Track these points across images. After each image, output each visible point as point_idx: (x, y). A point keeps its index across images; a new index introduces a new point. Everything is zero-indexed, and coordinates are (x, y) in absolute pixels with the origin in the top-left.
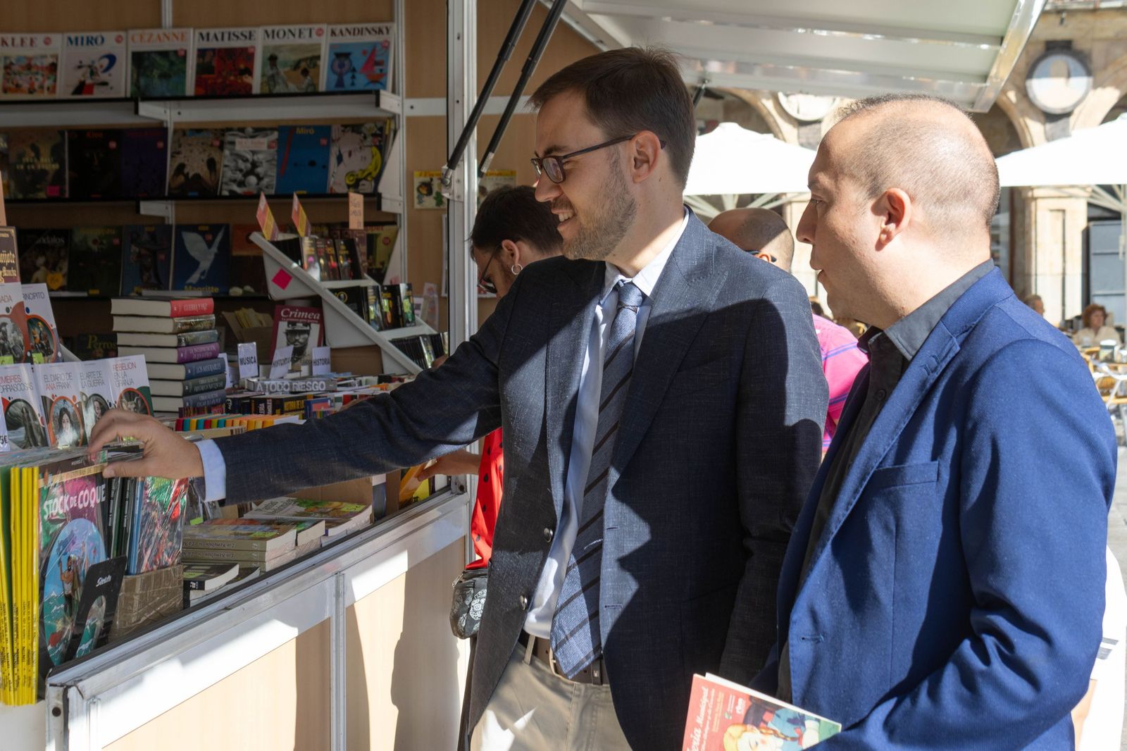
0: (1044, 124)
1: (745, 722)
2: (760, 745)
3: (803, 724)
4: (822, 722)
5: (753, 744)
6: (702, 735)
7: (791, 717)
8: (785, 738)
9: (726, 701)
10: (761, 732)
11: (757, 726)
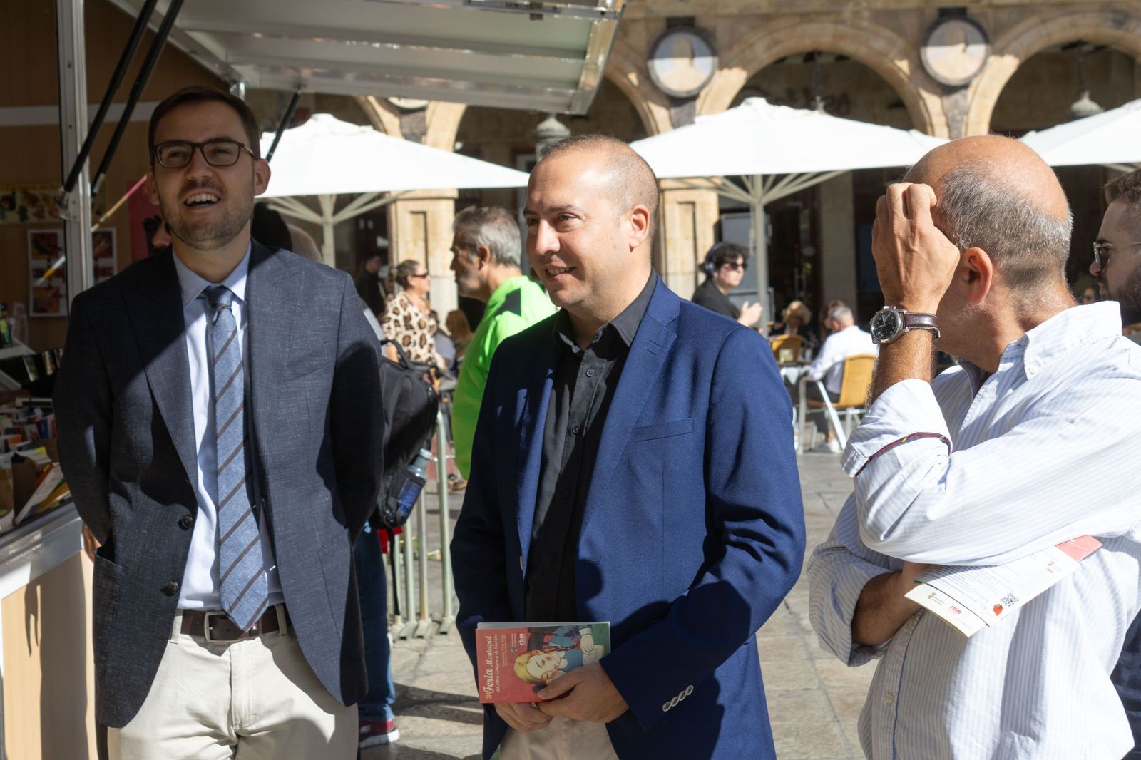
0: (668, 108)
1: (529, 650)
2: (546, 662)
3: (579, 634)
4: (593, 627)
5: (540, 663)
6: (494, 672)
7: (567, 632)
8: (566, 649)
9: (509, 640)
10: (545, 652)
11: (541, 649)
